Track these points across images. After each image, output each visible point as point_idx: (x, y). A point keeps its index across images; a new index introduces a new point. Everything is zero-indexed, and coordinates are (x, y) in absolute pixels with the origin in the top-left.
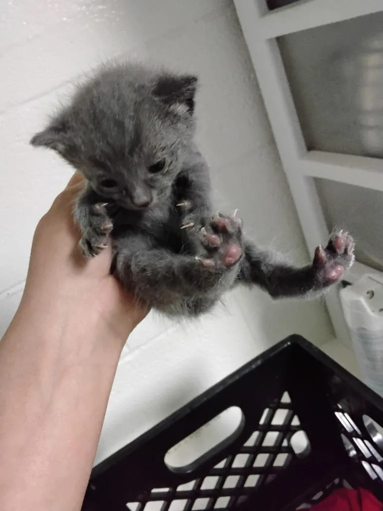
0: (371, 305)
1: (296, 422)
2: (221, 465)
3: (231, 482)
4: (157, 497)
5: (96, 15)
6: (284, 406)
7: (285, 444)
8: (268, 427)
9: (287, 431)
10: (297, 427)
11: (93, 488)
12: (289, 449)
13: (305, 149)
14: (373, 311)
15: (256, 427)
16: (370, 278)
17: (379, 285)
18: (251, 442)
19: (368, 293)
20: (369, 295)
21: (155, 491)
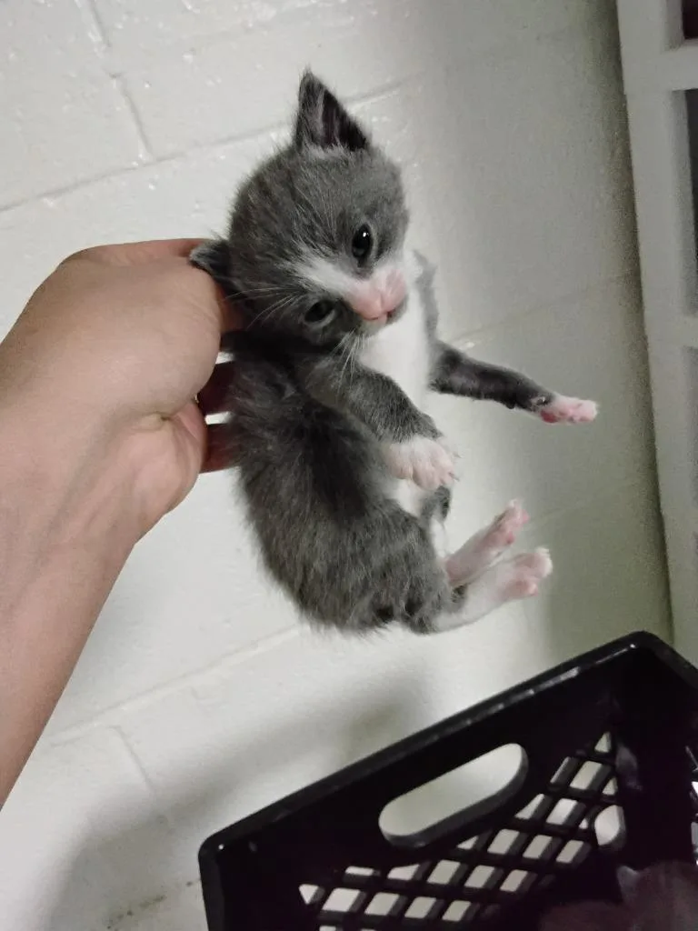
1: (610, 789)
3: (480, 877)
4: (352, 883)
6: (597, 758)
7: (584, 825)
8: (565, 791)
9: (591, 802)
10: (610, 797)
11: (253, 847)
18: (526, 813)
21: (352, 870)
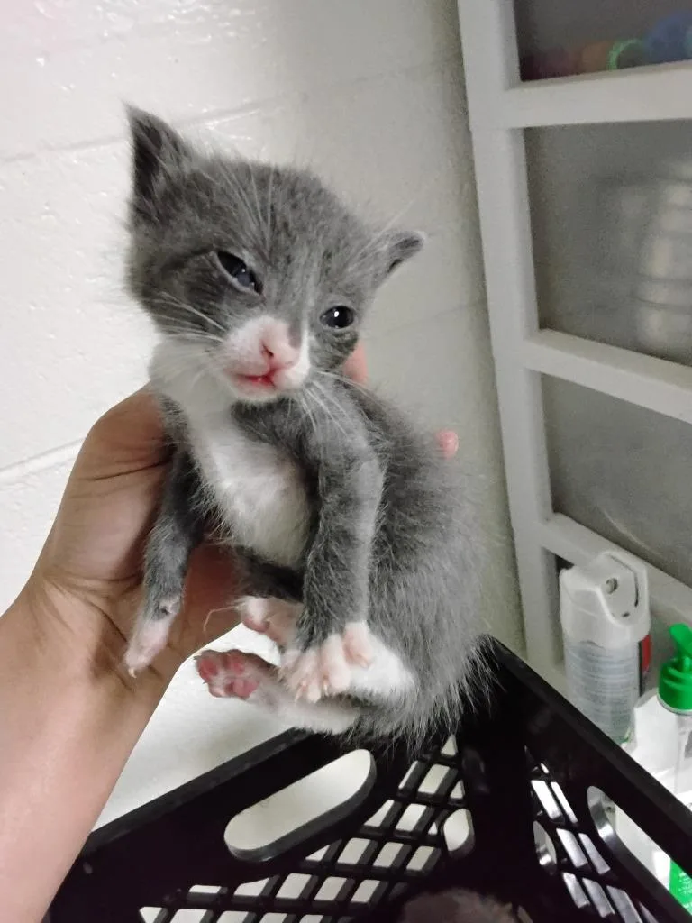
0: (610, 604)
1: (457, 793)
2: (318, 856)
4: (197, 903)
5: (227, 24)
6: (444, 761)
7: (433, 830)
8: (413, 796)
9: (440, 807)
10: (458, 801)
11: (88, 870)
12: (439, 841)
13: (536, 325)
14: (613, 615)
15: (391, 792)
16: (613, 558)
17: (628, 572)
18: (376, 820)
19: (608, 582)
20: (608, 587)
21: (196, 889)
